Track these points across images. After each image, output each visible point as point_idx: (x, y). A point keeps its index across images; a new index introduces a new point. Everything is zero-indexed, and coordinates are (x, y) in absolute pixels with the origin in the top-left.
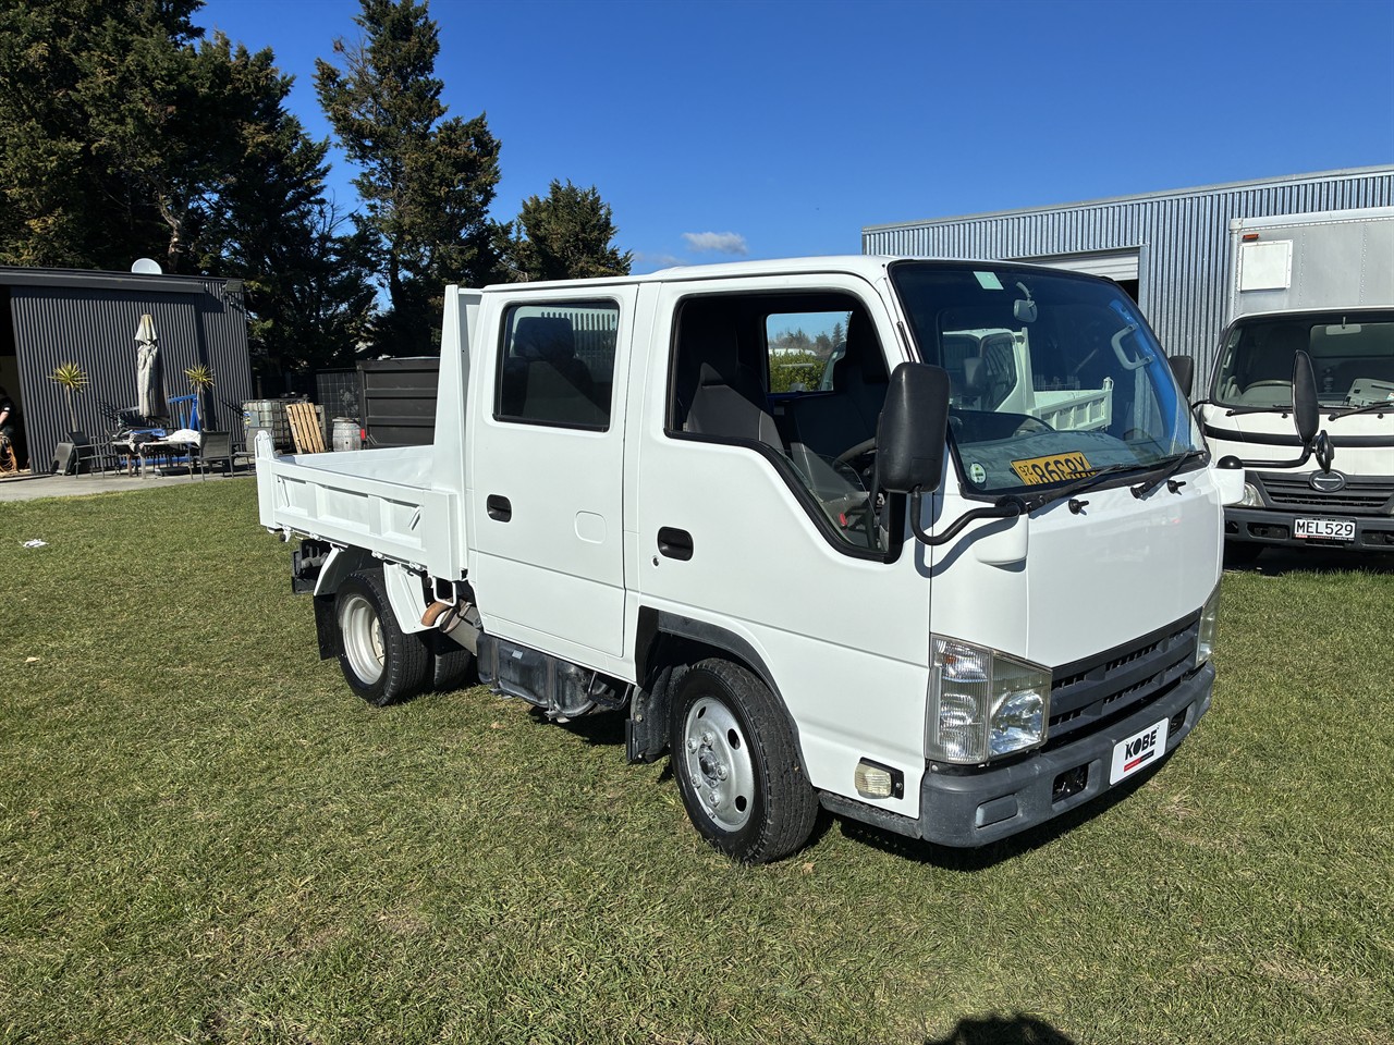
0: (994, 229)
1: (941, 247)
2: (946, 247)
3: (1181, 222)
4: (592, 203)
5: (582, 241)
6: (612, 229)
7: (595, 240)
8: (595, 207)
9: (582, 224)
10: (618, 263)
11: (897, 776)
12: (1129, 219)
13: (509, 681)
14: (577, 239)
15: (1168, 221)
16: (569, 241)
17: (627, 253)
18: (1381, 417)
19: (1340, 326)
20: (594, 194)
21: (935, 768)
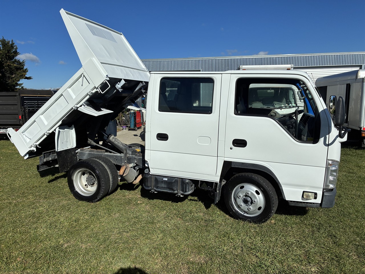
0: (165, 63)
1: (152, 67)
2: (153, 67)
3: (209, 65)
4: (11, 44)
5: (8, 56)
6: (18, 53)
7: (12, 56)
8: (12, 46)
9: (8, 51)
10: (21, 64)
11: (316, 194)
12: (198, 63)
13: (162, 187)
14: (6, 55)
15: (206, 64)
16: (3, 56)
17: (23, 61)
18: (281, 110)
19: (270, 90)
20: (12, 42)
21: (325, 190)
